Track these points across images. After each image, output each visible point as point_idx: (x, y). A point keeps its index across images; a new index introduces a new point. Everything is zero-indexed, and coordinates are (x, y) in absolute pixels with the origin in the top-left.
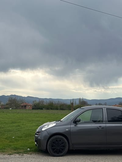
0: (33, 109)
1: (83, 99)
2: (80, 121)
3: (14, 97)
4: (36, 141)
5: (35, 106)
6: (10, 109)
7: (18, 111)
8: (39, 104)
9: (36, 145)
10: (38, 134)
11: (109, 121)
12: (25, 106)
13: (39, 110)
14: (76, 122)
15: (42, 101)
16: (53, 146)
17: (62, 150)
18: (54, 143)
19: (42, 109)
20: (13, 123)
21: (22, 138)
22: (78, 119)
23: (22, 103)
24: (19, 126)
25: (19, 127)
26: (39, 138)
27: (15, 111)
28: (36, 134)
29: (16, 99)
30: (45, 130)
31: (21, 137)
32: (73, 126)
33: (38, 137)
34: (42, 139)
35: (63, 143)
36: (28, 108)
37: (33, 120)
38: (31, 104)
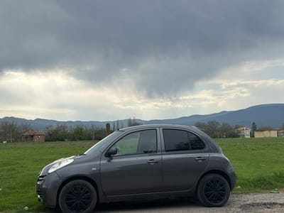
0: (46, 141)
1: (134, 120)
2: (116, 152)
3: (11, 121)
4: (39, 192)
5: (50, 135)
6: (4, 142)
7: (19, 145)
8: (56, 131)
9: (39, 200)
10: (41, 180)
11: (167, 151)
12: (32, 136)
13: (57, 142)
14: (109, 154)
15: (62, 126)
16: (68, 199)
17: (86, 204)
18: (70, 193)
19: (62, 140)
20: (4, 165)
21: (15, 190)
22: (113, 148)
23: (27, 131)
24: (14, 169)
25: (13, 172)
26: (44, 186)
27: (12, 145)
28: (39, 180)
29: (15, 123)
30: (55, 171)
31: (14, 188)
32: (104, 161)
33: (42, 185)
34: (49, 187)
35: (87, 192)
36: (36, 139)
37: (42, 160)
38: (43, 131)
